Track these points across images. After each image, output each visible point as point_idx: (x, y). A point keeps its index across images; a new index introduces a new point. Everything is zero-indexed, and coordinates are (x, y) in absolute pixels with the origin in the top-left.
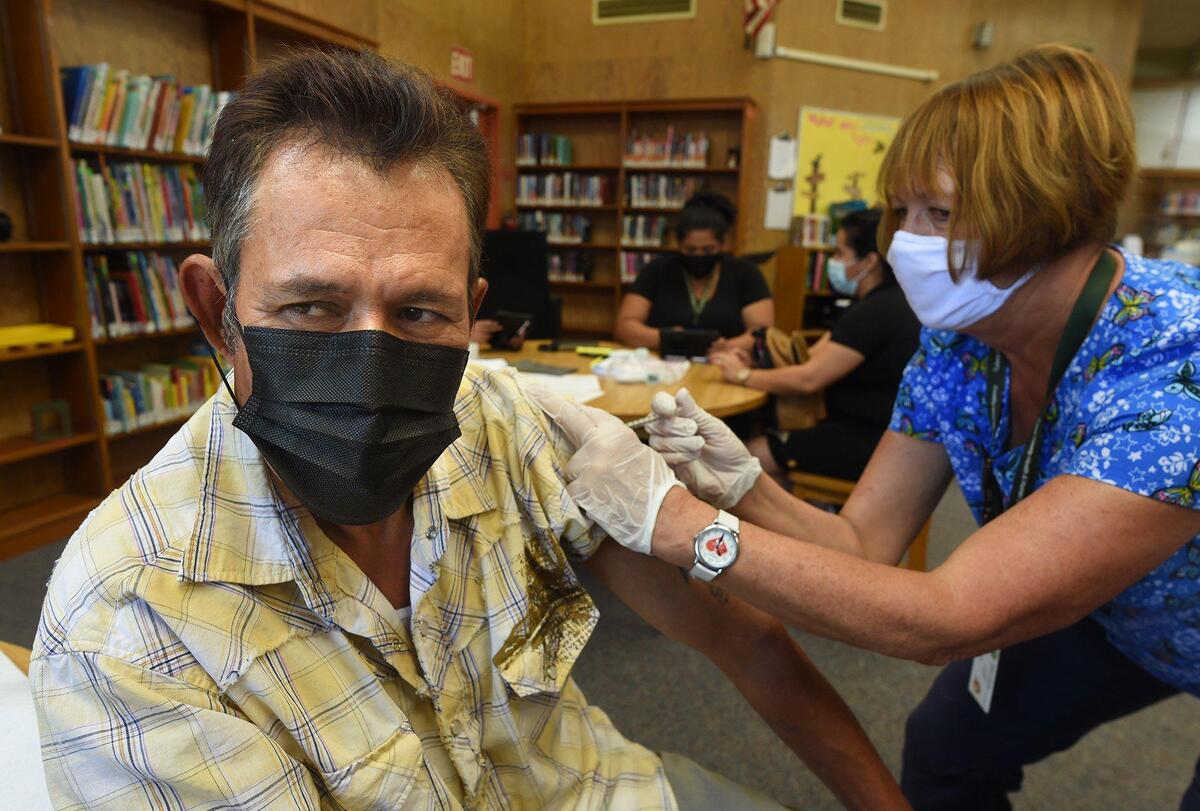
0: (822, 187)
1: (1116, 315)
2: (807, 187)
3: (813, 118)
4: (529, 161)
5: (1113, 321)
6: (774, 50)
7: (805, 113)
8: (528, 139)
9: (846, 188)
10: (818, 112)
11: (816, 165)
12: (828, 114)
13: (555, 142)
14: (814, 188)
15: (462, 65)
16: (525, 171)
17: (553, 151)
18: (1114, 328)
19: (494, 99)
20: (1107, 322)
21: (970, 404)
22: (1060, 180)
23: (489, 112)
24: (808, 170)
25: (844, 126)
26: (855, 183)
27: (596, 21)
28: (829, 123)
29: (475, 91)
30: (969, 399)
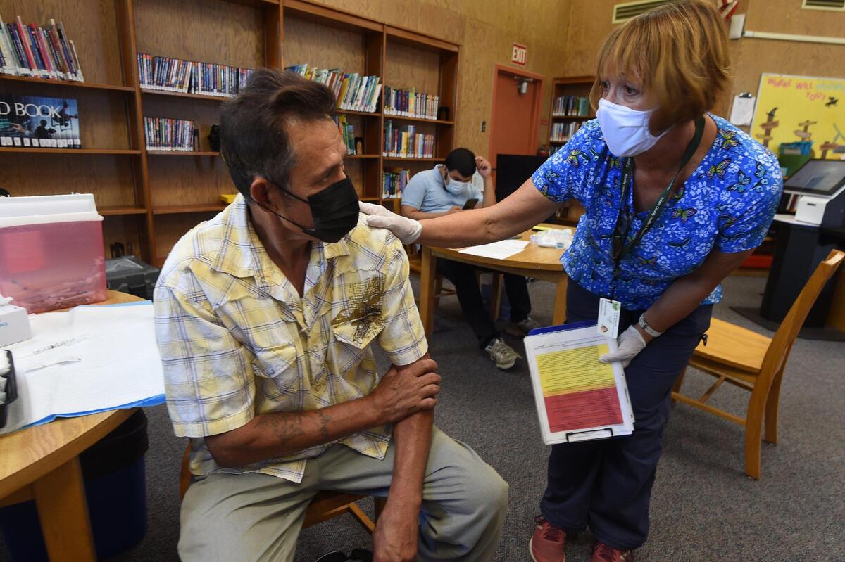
0: (774, 132)
1: (723, 144)
2: (763, 132)
3: (771, 81)
4: (561, 114)
5: (721, 147)
6: (743, 33)
7: (765, 78)
8: (561, 100)
9: (796, 132)
10: (776, 76)
11: (771, 115)
12: (786, 78)
13: (578, 101)
14: (768, 133)
15: (519, 55)
16: (558, 120)
17: (576, 107)
18: (722, 150)
19: (539, 75)
20: (718, 148)
21: (609, 182)
22: (701, 78)
23: (536, 83)
24: (765, 119)
25: (799, 86)
26: (806, 128)
27: (614, 21)
28: (786, 85)
29: (528, 70)
30: (608, 179)
